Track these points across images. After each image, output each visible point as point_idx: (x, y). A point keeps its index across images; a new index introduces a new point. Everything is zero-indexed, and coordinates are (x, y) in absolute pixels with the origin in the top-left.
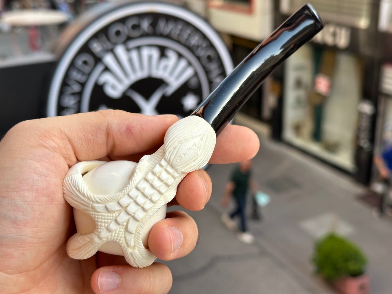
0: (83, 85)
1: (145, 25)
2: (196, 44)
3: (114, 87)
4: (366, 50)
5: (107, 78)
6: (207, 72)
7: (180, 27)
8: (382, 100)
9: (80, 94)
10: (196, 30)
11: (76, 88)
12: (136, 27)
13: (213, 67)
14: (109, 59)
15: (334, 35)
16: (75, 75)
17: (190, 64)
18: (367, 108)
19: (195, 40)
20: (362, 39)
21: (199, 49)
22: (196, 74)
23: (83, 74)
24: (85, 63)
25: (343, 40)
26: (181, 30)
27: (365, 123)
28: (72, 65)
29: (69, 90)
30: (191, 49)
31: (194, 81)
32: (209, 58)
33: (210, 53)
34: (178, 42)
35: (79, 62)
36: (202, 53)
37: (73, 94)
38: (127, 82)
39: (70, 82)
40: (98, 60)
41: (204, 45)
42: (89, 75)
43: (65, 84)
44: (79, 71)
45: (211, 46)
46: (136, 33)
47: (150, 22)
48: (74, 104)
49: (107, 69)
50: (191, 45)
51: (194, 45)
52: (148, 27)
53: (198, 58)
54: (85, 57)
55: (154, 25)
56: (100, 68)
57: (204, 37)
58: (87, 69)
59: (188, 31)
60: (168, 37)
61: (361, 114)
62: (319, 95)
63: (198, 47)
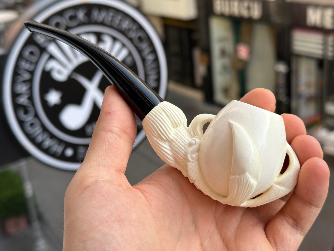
0: (32, 73)
1: (81, 15)
2: (127, 28)
3: (59, 72)
4: (277, 19)
5: (52, 64)
6: (140, 51)
7: (111, 14)
8: (294, 60)
9: (30, 81)
10: (126, 15)
11: (26, 76)
12: (72, 18)
13: (144, 46)
14: (52, 48)
15: (249, 8)
16: (24, 65)
17: (124, 45)
18: (282, 68)
19: (126, 24)
20: (273, 9)
21: (131, 32)
22: (130, 54)
23: (31, 63)
24: (32, 53)
25: (256, 12)
26: (113, 17)
27: (282, 81)
28: (20, 56)
29: (20, 79)
30: (123, 32)
31: (129, 60)
32: (140, 39)
33: (140, 34)
34: (111, 27)
35: (27, 53)
36: (133, 35)
37: (25, 82)
38: (71, 67)
39: (21, 72)
40: (43, 50)
41: (134, 28)
42: (37, 63)
43: (16, 73)
44: (27, 61)
45: (141, 28)
46: (74, 23)
47: (85, 12)
48: (27, 90)
49: (52, 57)
50: (123, 29)
51: (125, 29)
52: (84, 16)
53: (131, 40)
54: (31, 48)
55: (88, 14)
56: (45, 57)
57: (134, 21)
58: (34, 59)
59: (119, 17)
60: (102, 24)
61: (277, 74)
62: (241, 61)
63: (129, 30)
